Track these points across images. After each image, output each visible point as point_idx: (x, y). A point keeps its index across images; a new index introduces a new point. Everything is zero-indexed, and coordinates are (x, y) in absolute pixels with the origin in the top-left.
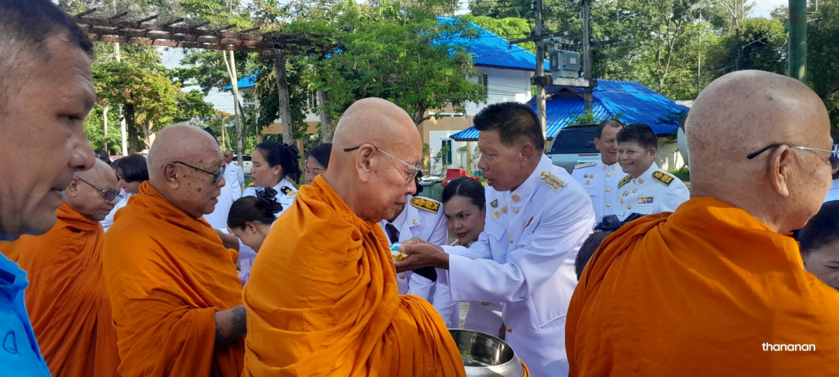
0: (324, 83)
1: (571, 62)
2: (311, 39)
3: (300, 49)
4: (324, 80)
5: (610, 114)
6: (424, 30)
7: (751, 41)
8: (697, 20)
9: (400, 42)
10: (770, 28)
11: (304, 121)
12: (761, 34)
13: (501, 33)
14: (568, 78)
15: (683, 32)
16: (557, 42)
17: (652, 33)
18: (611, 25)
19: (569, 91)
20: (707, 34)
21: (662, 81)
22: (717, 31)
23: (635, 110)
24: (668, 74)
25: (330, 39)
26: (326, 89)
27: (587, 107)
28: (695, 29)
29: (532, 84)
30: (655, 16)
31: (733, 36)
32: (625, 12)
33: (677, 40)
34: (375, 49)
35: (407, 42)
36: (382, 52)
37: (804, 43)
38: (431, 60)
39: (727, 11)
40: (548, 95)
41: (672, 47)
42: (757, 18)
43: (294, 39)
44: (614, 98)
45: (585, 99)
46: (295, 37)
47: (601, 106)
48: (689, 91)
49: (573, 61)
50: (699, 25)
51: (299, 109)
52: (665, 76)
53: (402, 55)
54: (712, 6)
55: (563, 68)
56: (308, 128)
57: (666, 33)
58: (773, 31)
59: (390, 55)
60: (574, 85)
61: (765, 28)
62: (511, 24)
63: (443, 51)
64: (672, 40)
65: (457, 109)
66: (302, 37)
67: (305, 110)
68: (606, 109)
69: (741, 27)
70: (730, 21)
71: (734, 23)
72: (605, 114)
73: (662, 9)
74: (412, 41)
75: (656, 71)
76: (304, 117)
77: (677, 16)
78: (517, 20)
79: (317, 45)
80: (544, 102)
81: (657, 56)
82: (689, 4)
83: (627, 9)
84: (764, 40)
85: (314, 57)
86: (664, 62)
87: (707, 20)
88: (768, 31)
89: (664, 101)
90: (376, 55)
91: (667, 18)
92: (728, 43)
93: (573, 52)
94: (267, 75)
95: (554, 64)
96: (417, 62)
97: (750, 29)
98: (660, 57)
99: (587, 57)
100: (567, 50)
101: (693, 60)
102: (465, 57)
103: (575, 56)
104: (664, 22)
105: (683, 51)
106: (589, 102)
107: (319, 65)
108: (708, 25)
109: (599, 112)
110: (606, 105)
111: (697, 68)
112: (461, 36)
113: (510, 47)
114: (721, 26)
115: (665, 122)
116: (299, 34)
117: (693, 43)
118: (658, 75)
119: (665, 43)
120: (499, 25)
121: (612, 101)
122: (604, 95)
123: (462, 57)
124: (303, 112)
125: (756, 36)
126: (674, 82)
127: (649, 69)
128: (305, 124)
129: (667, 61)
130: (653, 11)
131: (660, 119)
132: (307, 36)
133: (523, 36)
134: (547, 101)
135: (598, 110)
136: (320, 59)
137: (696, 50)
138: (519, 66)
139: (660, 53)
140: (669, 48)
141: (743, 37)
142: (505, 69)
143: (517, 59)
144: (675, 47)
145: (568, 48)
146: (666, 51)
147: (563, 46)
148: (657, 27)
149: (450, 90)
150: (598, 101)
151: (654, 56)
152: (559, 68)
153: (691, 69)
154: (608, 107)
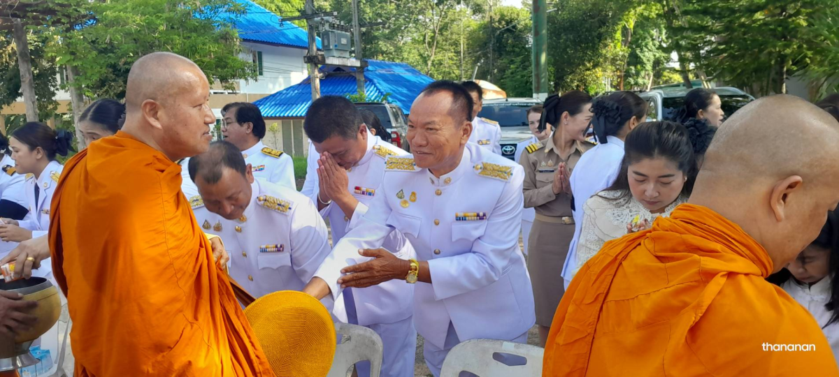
0: (72, 57)
1: (342, 43)
2: (56, 8)
3: (44, 19)
4: (73, 53)
5: (382, 93)
6: (184, 4)
7: (504, 27)
8: (459, 6)
9: (160, 15)
10: (518, 15)
12: (511, 21)
13: (273, 9)
14: (340, 57)
15: (446, 17)
16: (327, 21)
17: (419, 17)
18: (382, 7)
19: (344, 71)
20: (468, 19)
21: (430, 63)
22: (477, 17)
23: (405, 91)
24: (435, 56)
25: (78, 9)
26: (75, 64)
27: (360, 87)
28: (456, 14)
29: (306, 62)
30: (421, 1)
31: (488, 22)
33: (443, 24)
34: (130, 21)
35: (166, 15)
36: (138, 25)
37: (545, 32)
38: (194, 35)
40: (322, 74)
41: (437, 31)
42: (508, 7)
43: (36, 8)
44: (385, 78)
45: (357, 78)
46: (37, 5)
47: (373, 86)
48: (454, 73)
49: (344, 41)
50: (461, 11)
51: (46, 85)
52: (432, 58)
53: (162, 28)
55: (334, 48)
57: (431, 17)
58: (521, 17)
59: (148, 29)
60: (346, 64)
61: (514, 16)
62: (284, 1)
63: (207, 26)
64: (438, 24)
65: (225, 87)
66: (45, 6)
67: (53, 86)
68: (377, 89)
69: (496, 14)
70: (487, 8)
71: (490, 10)
72: (377, 94)
74: (172, 14)
75: (424, 53)
76: (54, 94)
77: (441, 2)
79: (64, 15)
80: (318, 81)
81: (425, 39)
84: (514, 27)
85: (61, 28)
86: (431, 45)
87: (468, 6)
88: (517, 19)
90: (134, 28)
91: (432, 4)
92: (484, 28)
93: (344, 32)
94: (5, 47)
95: (326, 42)
96: (179, 36)
97: (502, 17)
98: (427, 41)
99: (357, 38)
100: (338, 30)
101: (456, 43)
102: (231, 33)
103: (345, 37)
104: (430, 7)
105: (447, 35)
106: (361, 81)
107: (66, 37)
108: (469, 11)
109: (371, 92)
110: (378, 85)
111: (460, 52)
112: (226, 11)
113: (281, 25)
114: (480, 12)
116: (42, 3)
117: (454, 27)
118: (425, 58)
119: (431, 27)
121: (384, 81)
122: (377, 75)
123: (227, 33)
124: (52, 89)
125: (508, 23)
126: (441, 64)
127: (418, 51)
128: (56, 101)
132: (51, 5)
134: (321, 80)
135: (371, 89)
136: (68, 30)
137: (458, 34)
138: (294, 44)
139: (427, 36)
140: (434, 32)
141: (497, 24)
142: (280, 47)
143: (291, 37)
144: (441, 30)
145: (340, 28)
146: (433, 35)
147: (332, 26)
148: (422, 12)
149: (217, 66)
150: (371, 81)
151: (422, 38)
152: (331, 47)
153: (455, 52)
154: (380, 87)
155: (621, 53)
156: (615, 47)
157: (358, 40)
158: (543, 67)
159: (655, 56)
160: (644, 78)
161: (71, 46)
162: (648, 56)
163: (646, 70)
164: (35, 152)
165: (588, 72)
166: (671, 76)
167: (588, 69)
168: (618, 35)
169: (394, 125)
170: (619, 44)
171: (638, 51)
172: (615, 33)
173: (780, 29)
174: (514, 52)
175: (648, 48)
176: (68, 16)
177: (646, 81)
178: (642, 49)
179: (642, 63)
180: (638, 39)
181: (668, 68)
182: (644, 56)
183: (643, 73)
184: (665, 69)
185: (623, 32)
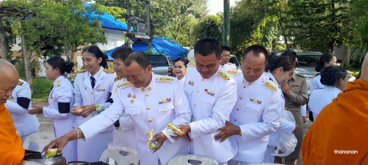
0: (25, 31)
1: (142, 29)
2: (18, 9)
3: (12, 14)
4: (25, 30)
5: (159, 51)
6: (78, 9)
7: (210, 24)
8: (190, 15)
9: (66, 13)
10: (216, 19)
11: (11, 50)
12: (213, 22)
13: (109, 13)
14: (141, 35)
15: (184, 19)
16: (136, 19)
17: (173, 19)
18: (156, 14)
19: (142, 41)
20: (193, 20)
21: (177, 39)
22: (197, 20)
23: (168, 50)
24: (179, 35)
25: (28, 10)
26: (26, 34)
27: (149, 48)
28: (188, 18)
29: (126, 37)
30: (174, 12)
31: (203, 22)
32: (162, 9)
34: (53, 16)
35: (69, 14)
36: (56, 18)
37: (229, 27)
38: (80, 23)
39: (201, 11)
40: (133, 42)
42: (212, 16)
43: (9, 9)
45: (148, 44)
46: (9, 8)
48: (187, 43)
49: (143, 28)
50: (190, 17)
52: (178, 36)
53: (66, 20)
54: (195, 9)
55: (139, 31)
56: (13, 54)
57: (178, 19)
58: (218, 20)
59: (61, 19)
60: (144, 38)
61: (215, 19)
62: (114, 10)
63: (87, 19)
64: (181, 22)
66: (13, 8)
67: (11, 44)
68: (157, 49)
69: (207, 19)
70: (201, 16)
71: (204, 17)
72: (156, 51)
73: (176, 9)
74: (72, 14)
75: (175, 34)
76: (11, 48)
77: (182, 13)
78: (117, 8)
79: (21, 12)
80: (131, 45)
81: (175, 28)
82: (187, 8)
83: (163, 8)
84: (215, 24)
85: (20, 18)
86: (177, 31)
87: (193, 15)
88: (216, 21)
89: (179, 47)
90: (54, 19)
91: (178, 13)
92: (202, 24)
93: (143, 24)
95: (135, 29)
96: (74, 23)
97: (210, 20)
98: (176, 29)
99: (149, 26)
100: (141, 23)
101: (188, 31)
102: (98, 23)
103: (144, 26)
104: (177, 15)
105: (184, 27)
106: (150, 46)
107: (22, 22)
108: (194, 17)
109: (154, 50)
110: (157, 47)
111: (190, 34)
112: (95, 13)
113: (115, 20)
114: (198, 17)
115: (179, 55)
116: (12, 7)
117: (188, 23)
118: (175, 36)
119: (178, 23)
120: (109, 10)
121: (159, 46)
122: (156, 43)
123: (96, 23)
124: (10, 46)
125: (212, 22)
126: (181, 39)
127: (172, 33)
128: (11, 51)
129: (179, 30)
130: (173, 10)
131: (177, 54)
132: (16, 8)
133: (120, 16)
134: (133, 44)
135: (154, 49)
136: (23, 19)
137: (189, 27)
138: (119, 28)
139: (176, 27)
140: (179, 26)
141: (207, 22)
142: (113, 30)
143: (118, 25)
144: (182, 25)
145: (141, 22)
146: (178, 26)
147: (139, 21)
148: (174, 16)
149: (90, 37)
150: (154, 45)
151: (174, 28)
152: (138, 30)
153: (187, 34)
154: (158, 48)
155: (260, 36)
156: (257, 34)
157: (149, 27)
158: (228, 42)
159: (273, 38)
160: (268, 47)
161: (24, 26)
162: (270, 38)
163: (270, 44)
164: (55, 70)
165: (246, 44)
166: (279, 47)
167: (246, 43)
168: (259, 29)
169: (170, 65)
170: (259, 33)
171: (266, 36)
172: (258, 28)
173: (333, 28)
174: (214, 35)
175: (270, 35)
176: (24, 13)
177: (269, 49)
178: (268, 35)
179: (268, 41)
180: (266, 31)
181: (278, 44)
182: (269, 38)
183: (268, 45)
184: (276, 44)
185: (260, 28)
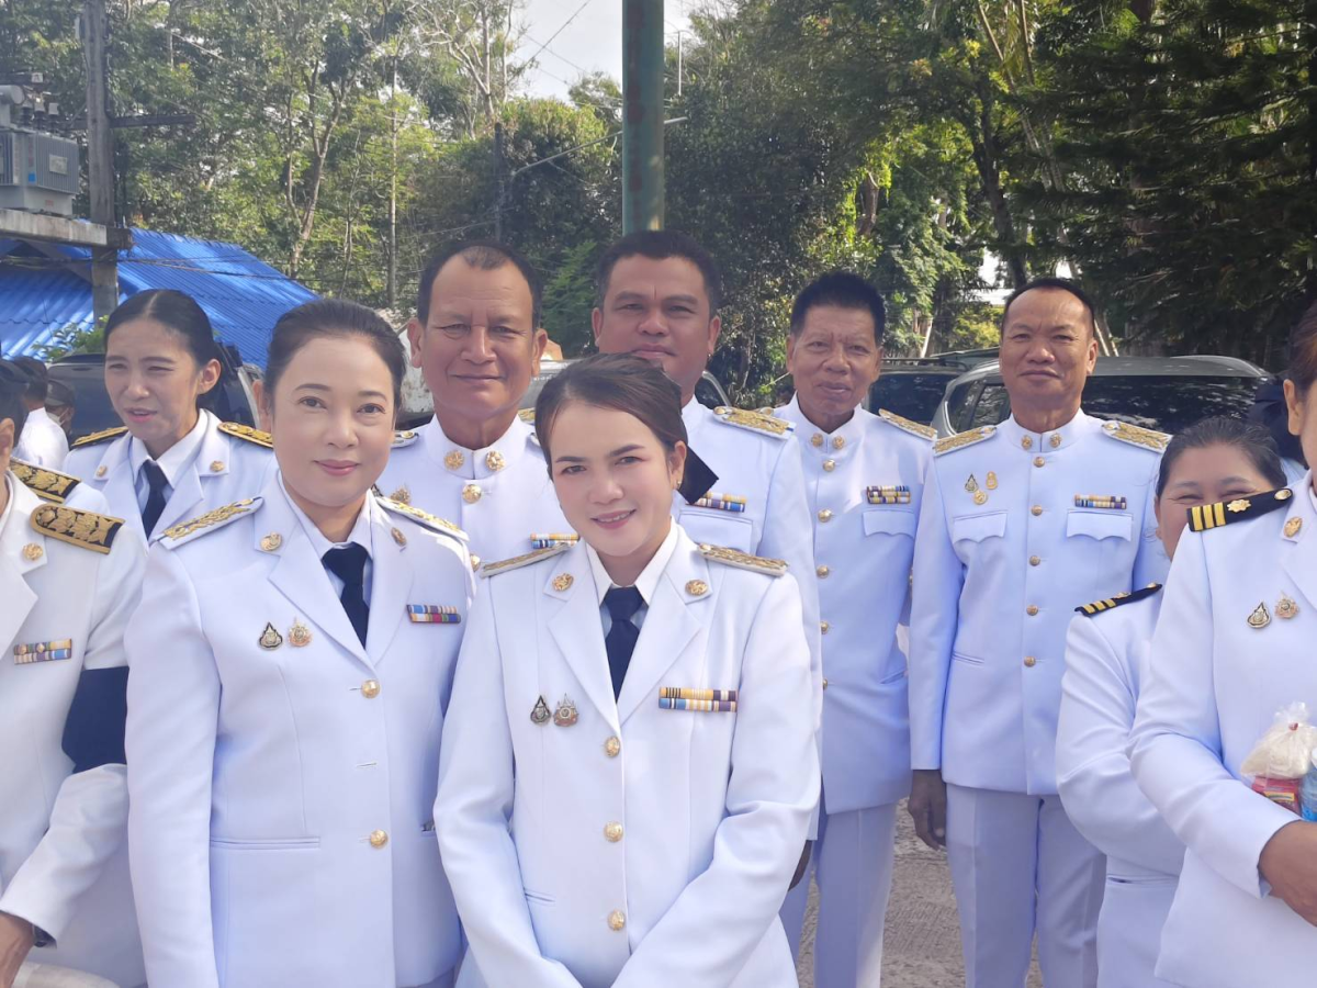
1: (53, 169)
7: (530, 160)
10: (572, 127)
12: (552, 144)
14: (42, 212)
15: (350, 117)
17: (270, 110)
18: (150, 71)
20: (413, 129)
21: (297, 249)
22: (440, 125)
24: (313, 230)
27: (102, 308)
28: (382, 114)
30: (276, 61)
31: (485, 141)
32: (190, 39)
33: (337, 137)
41: (322, 157)
42: (542, 103)
45: (95, 282)
48: (367, 284)
49: (58, 164)
50: (393, 103)
52: (306, 235)
54: (426, 54)
55: (25, 183)
57: (305, 114)
58: (580, 135)
60: (62, 236)
61: (561, 129)
64: (325, 135)
69: (507, 120)
70: (471, 99)
71: (486, 109)
73: (296, 45)
75: (281, 220)
77: (336, 70)
81: (284, 177)
82: (368, 41)
83: (195, 31)
84: (561, 161)
86: (302, 197)
87: (413, 92)
88: (568, 138)
91: (309, 74)
92: (472, 157)
93: (56, 138)
97: (527, 128)
98: (292, 181)
99: (98, 156)
101: (375, 197)
103: (60, 150)
104: (301, 83)
105: (351, 172)
106: (106, 292)
108: (416, 105)
111: (388, 223)
117: (375, 147)
118: (285, 232)
119: (306, 143)
125: (542, 148)
126: (332, 256)
127: (262, 211)
129: (310, 193)
130: (272, 49)
137: (383, 170)
139: (292, 169)
140: (315, 159)
141: (512, 147)
144: (332, 155)
145: (43, 122)
146: (309, 166)
147: (25, 115)
148: (281, 95)
151: (274, 175)
152: (16, 180)
153: (373, 223)
155: (856, 255)
156: (839, 237)
157: (101, 162)
162: (922, 268)
163: (919, 308)
165: (768, 303)
166: (974, 327)
167: (770, 296)
168: (849, 205)
170: (852, 230)
171: (896, 253)
172: (842, 199)
174: (558, 232)
175: (921, 246)
177: (917, 336)
178: (906, 249)
179: (909, 288)
180: (894, 220)
181: (967, 305)
182: (912, 267)
184: (959, 308)
185: (858, 198)
